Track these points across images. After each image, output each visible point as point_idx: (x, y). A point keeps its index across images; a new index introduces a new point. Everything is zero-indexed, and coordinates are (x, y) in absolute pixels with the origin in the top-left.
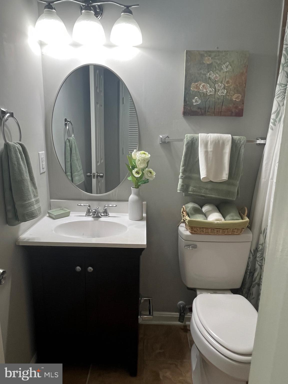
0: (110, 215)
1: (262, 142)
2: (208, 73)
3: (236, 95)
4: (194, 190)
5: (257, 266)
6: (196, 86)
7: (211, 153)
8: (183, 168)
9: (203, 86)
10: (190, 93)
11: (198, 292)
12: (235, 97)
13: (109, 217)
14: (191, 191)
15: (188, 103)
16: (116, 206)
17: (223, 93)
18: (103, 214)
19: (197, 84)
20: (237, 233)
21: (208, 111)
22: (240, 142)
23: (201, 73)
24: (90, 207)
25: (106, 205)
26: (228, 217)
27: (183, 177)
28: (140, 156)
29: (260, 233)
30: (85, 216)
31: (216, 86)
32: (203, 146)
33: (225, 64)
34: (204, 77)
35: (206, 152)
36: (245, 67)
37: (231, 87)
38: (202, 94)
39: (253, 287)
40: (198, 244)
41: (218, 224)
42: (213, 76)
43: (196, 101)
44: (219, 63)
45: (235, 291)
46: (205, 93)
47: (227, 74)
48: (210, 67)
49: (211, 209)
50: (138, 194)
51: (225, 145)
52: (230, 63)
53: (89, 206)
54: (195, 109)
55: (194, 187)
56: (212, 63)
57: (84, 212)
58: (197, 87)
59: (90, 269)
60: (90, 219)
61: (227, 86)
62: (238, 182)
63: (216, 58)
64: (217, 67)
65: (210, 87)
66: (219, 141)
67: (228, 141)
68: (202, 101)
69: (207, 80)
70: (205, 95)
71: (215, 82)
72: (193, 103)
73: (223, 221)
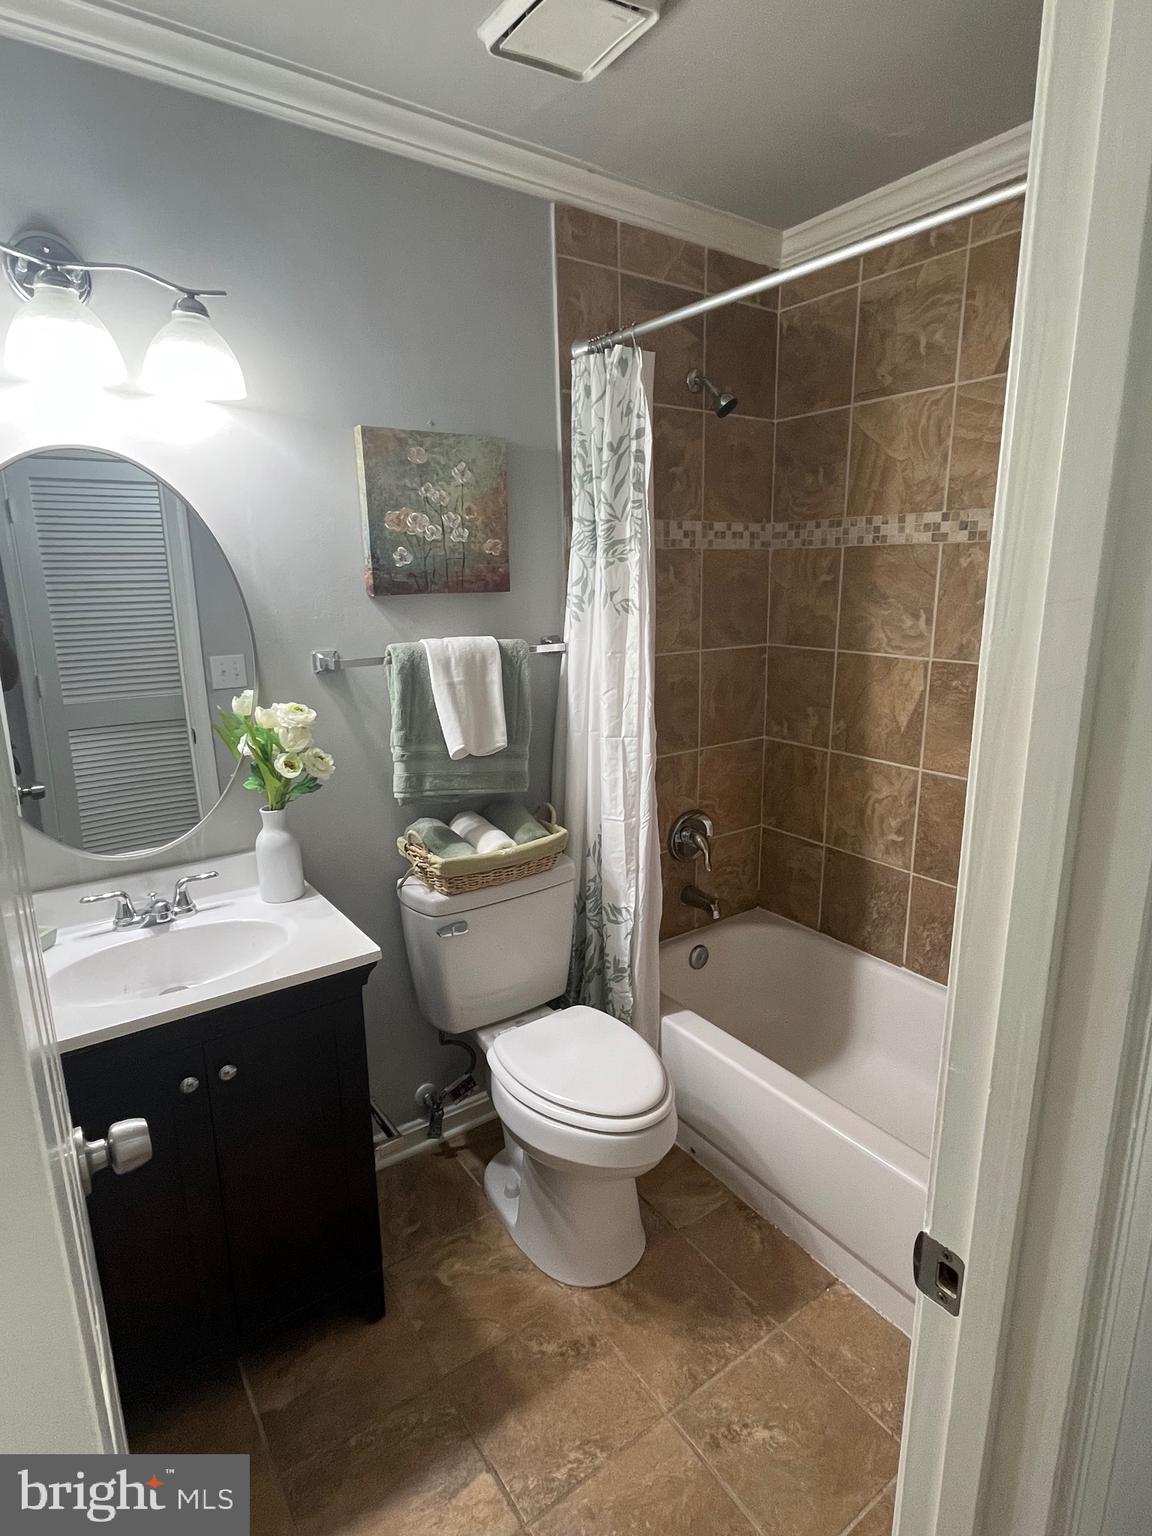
0: (198, 907)
1: (556, 647)
2: (422, 485)
3: (490, 542)
4: (435, 786)
5: (591, 931)
6: (397, 518)
7: (462, 687)
8: (402, 733)
9: (414, 519)
10: (386, 538)
11: (483, 1037)
12: (489, 546)
13: (197, 912)
14: (430, 790)
15: (382, 562)
16: (215, 875)
17: (462, 537)
18: (176, 909)
19: (400, 515)
20: (547, 868)
21: (432, 583)
22: (518, 652)
23: (405, 486)
24: (126, 897)
25: (182, 881)
26: (520, 835)
27: (404, 758)
28: (291, 717)
29: (585, 855)
30: (115, 930)
31: (444, 518)
32: (440, 671)
33: (459, 466)
34: (413, 496)
35: (451, 686)
36: (501, 474)
37: (478, 523)
38: (414, 540)
39: (589, 982)
40: (466, 917)
41: (508, 856)
42: (434, 495)
43: (402, 558)
44: (443, 463)
45: (558, 1004)
46: (421, 536)
47: (466, 490)
48: (424, 472)
49: (475, 825)
50: (286, 826)
51: (489, 662)
52: (467, 464)
53: (124, 895)
54: (401, 578)
55: (435, 777)
56: (428, 463)
57: (108, 916)
58: (400, 522)
59: (229, 1071)
60: (138, 934)
61: (469, 521)
62: (527, 749)
63: (436, 450)
64: (440, 472)
65: (431, 523)
66: (473, 657)
67: (493, 653)
68: (415, 557)
69: (423, 505)
70: (421, 541)
71: (441, 510)
72: (394, 561)
73: (514, 847)
